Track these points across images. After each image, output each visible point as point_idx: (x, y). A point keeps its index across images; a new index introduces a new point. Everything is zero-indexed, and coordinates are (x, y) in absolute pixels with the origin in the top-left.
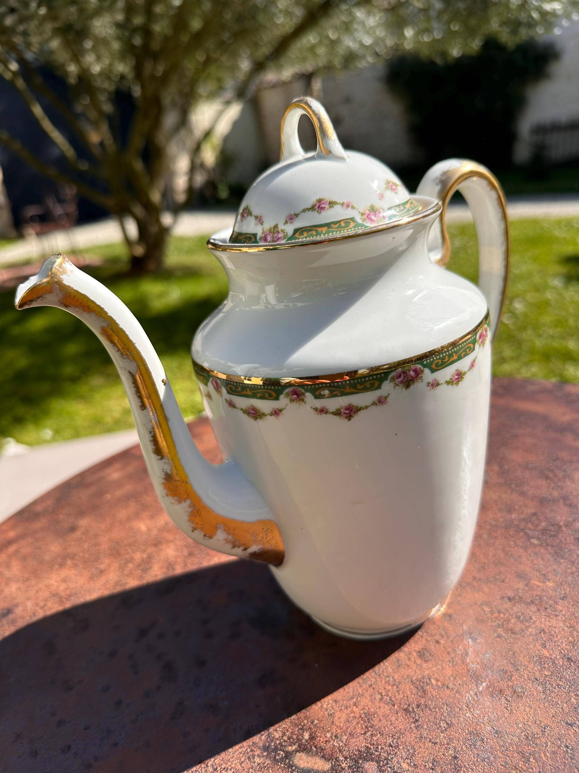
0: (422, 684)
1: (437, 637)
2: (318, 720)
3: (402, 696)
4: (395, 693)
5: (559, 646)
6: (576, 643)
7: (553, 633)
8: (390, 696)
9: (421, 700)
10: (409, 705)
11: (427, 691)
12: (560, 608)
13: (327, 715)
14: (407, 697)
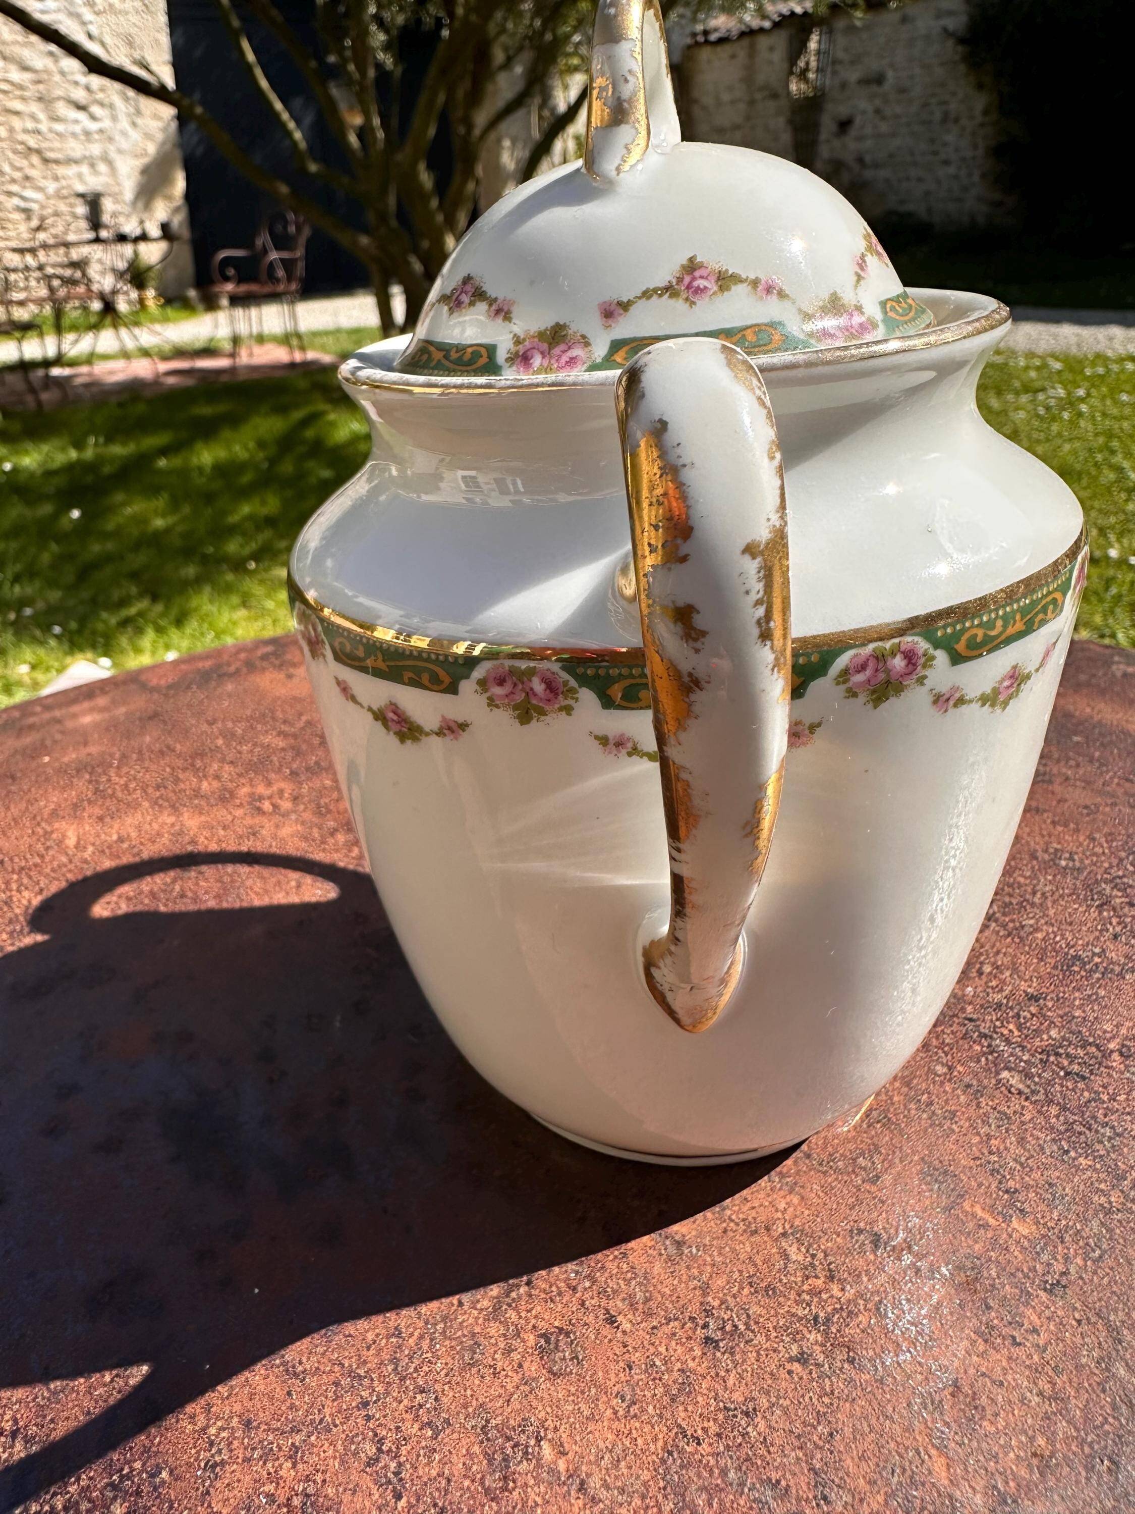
0: (509, 1451)
1: (618, 1304)
2: (171, 1473)
3: (434, 1473)
4: (418, 1456)
6: (1057, 1465)
7: (984, 1401)
8: (403, 1459)
9: (484, 1506)
11: (514, 1481)
12: (1031, 1317)
13: (202, 1465)
14: (449, 1481)
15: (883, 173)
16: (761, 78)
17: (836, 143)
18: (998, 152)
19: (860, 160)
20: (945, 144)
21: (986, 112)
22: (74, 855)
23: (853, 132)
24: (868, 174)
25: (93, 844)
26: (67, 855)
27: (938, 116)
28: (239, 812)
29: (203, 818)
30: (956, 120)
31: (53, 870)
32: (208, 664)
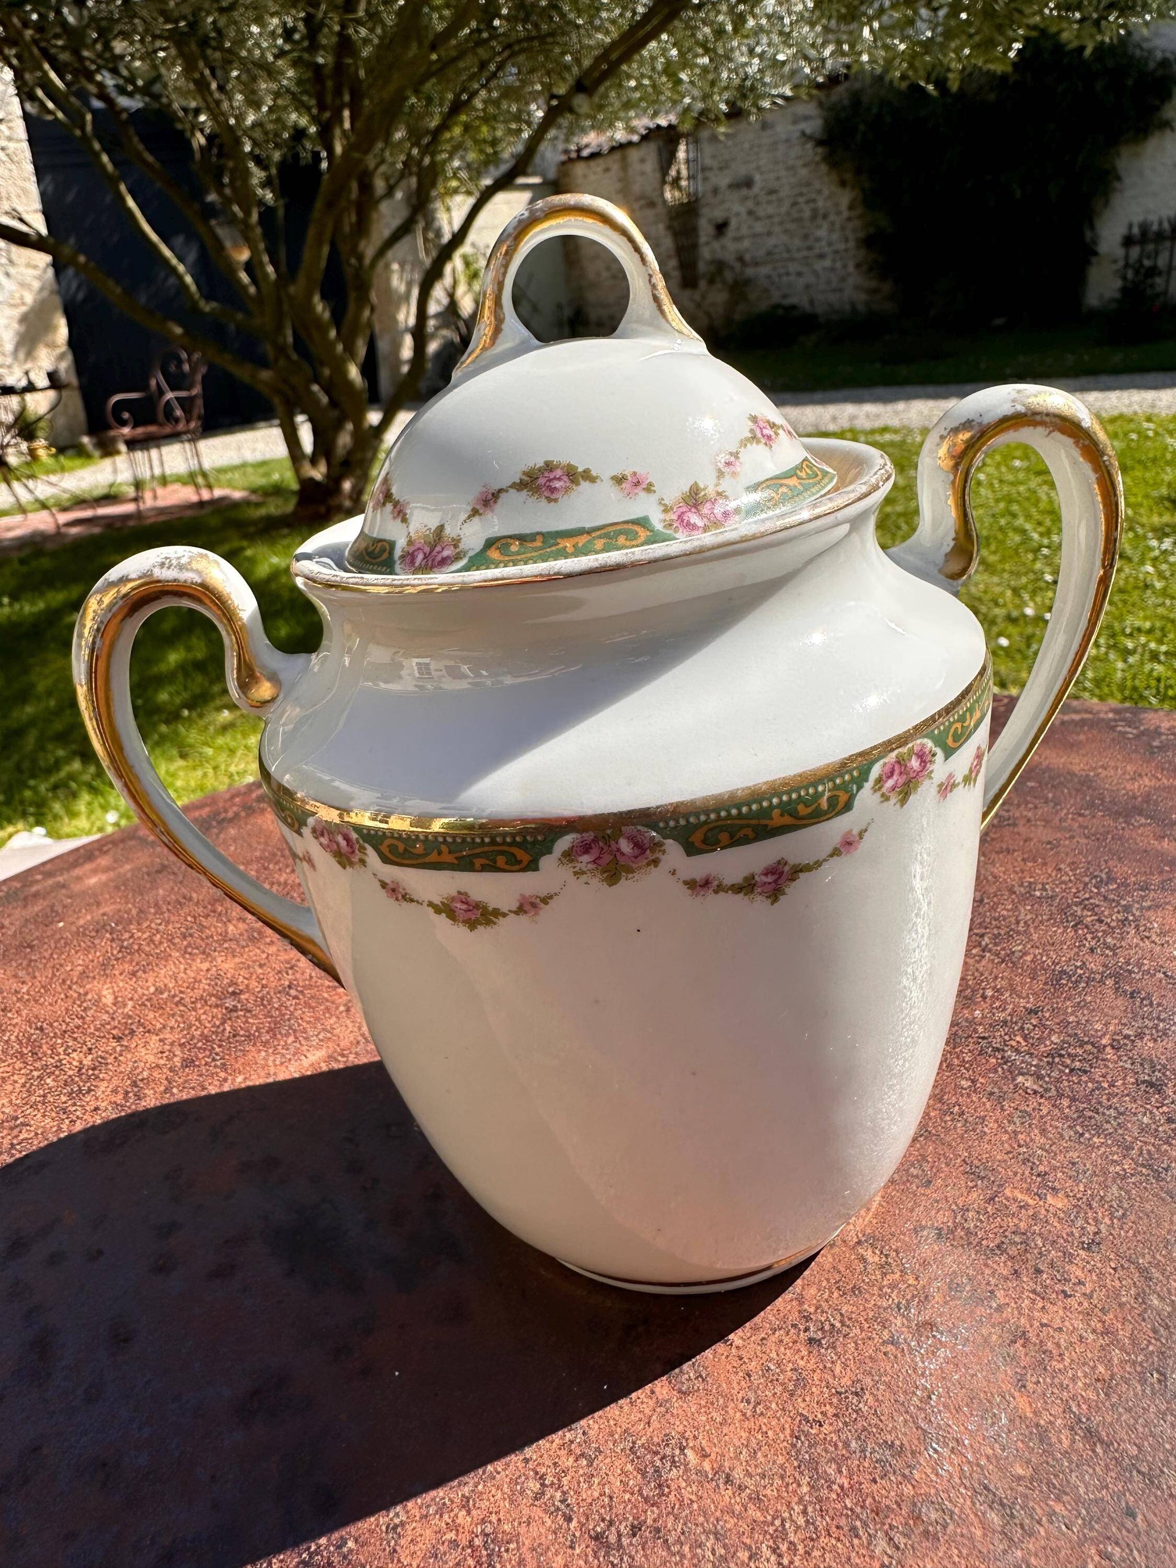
0: (658, 1463)
2: (356, 1541)
3: (596, 1494)
4: (579, 1483)
5: (1062, 1387)
6: (1117, 1384)
7: (1050, 1345)
8: (565, 1488)
9: (646, 1512)
10: (611, 1523)
11: (668, 1487)
12: (1076, 1272)
13: (384, 1528)
14: (611, 1498)
15: (764, 270)
16: (636, 188)
17: (716, 245)
18: (868, 242)
19: (740, 259)
20: (818, 240)
21: (851, 207)
22: (115, 1012)
23: (731, 232)
24: (750, 272)
25: (131, 999)
26: (107, 1012)
27: (807, 214)
28: (272, 950)
29: (237, 960)
30: (825, 217)
31: (97, 1030)
32: (205, 812)
